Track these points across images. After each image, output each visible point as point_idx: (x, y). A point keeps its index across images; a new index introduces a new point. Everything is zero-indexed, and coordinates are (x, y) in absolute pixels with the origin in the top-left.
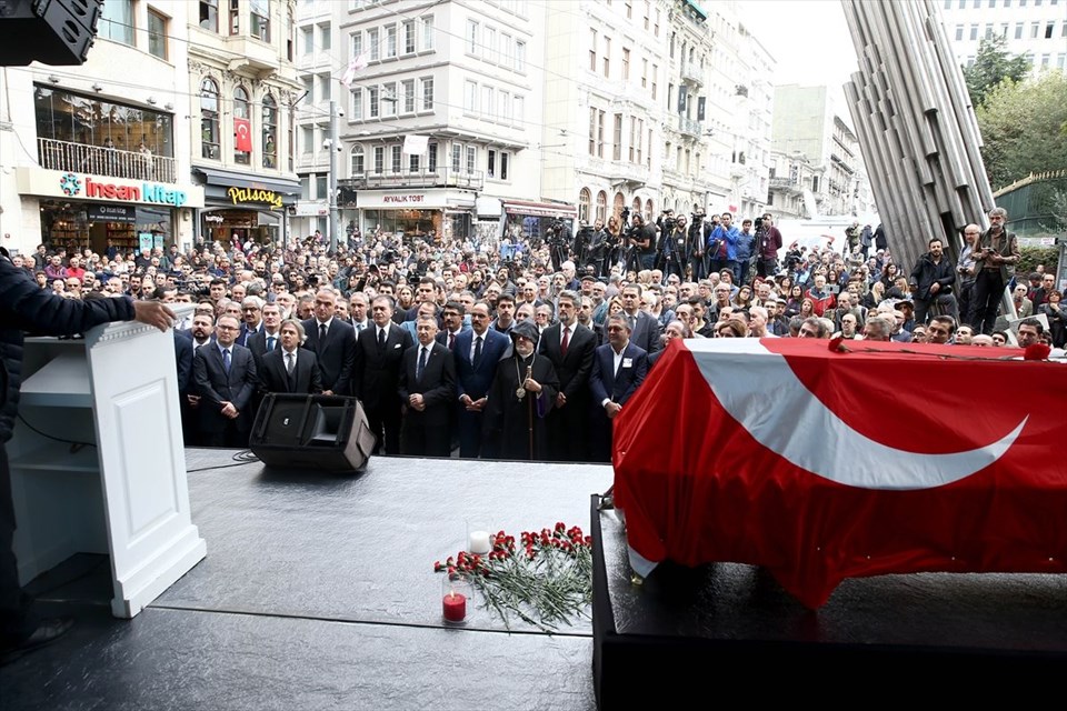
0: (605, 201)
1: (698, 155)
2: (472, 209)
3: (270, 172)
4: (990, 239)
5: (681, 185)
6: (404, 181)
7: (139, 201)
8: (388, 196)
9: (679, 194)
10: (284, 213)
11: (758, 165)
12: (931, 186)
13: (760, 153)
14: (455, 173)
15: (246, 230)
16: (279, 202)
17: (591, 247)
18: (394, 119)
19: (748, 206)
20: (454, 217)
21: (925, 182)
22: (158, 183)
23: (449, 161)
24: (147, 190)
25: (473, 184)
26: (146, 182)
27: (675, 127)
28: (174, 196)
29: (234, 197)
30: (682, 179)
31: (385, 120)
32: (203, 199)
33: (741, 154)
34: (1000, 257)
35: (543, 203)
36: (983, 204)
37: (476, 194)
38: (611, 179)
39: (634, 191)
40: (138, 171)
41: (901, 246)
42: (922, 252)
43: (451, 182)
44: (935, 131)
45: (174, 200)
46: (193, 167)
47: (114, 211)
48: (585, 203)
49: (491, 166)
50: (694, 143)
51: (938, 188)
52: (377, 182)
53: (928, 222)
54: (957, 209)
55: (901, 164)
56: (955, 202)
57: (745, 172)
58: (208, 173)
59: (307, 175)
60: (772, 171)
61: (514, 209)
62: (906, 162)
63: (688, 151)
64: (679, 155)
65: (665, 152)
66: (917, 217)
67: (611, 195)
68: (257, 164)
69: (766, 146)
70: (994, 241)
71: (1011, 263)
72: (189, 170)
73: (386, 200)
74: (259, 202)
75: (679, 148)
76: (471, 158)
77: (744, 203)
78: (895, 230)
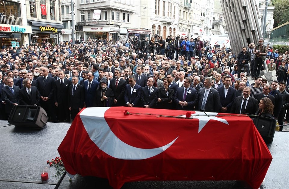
0: (160, 29)
1: (190, 14)
2: (118, 32)
3: (53, 21)
4: (259, 48)
5: (185, 23)
6: (97, 23)
7: (10, 31)
8: (92, 28)
9: (184, 26)
10: (58, 34)
11: (209, 16)
12: (244, 30)
13: (210, 13)
14: (112, 21)
15: (47, 39)
16: (56, 31)
17: (145, 47)
18: (93, 3)
19: (206, 29)
20: (113, 34)
21: (242, 29)
22: (16, 26)
23: (111, 17)
24: (12, 28)
25: (118, 24)
26: (12, 25)
27: (183, 5)
28: (22, 30)
29: (42, 30)
30: (185, 21)
31: (91, 4)
32: (31, 30)
33: (204, 13)
34: (261, 53)
35: (141, 30)
36: (259, 36)
37: (119, 27)
38: (162, 22)
39: (169, 25)
40: (10, 22)
41: (235, 48)
42: (241, 51)
43: (111, 23)
44: (246, 13)
45: (22, 31)
46: (28, 20)
47: (2, 35)
48: (153, 29)
49: (124, 18)
50: (189, 10)
51: (246, 31)
52: (89, 23)
53: (243, 41)
54: (252, 38)
55: (235, 23)
56: (251, 35)
57: (205, 19)
58: (33, 22)
59: (67, 21)
60: (214, 19)
61: (131, 32)
62: (237, 22)
63: (187, 13)
64: (184, 14)
65: (179, 13)
66: (240, 40)
67: (162, 27)
68: (49, 19)
69: (212, 11)
70: (260, 48)
71: (265, 55)
72: (26, 21)
73: (92, 29)
74: (50, 31)
75: (184, 12)
76: (118, 16)
77: (205, 28)
78: (234, 44)
